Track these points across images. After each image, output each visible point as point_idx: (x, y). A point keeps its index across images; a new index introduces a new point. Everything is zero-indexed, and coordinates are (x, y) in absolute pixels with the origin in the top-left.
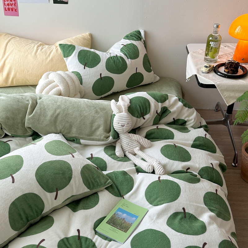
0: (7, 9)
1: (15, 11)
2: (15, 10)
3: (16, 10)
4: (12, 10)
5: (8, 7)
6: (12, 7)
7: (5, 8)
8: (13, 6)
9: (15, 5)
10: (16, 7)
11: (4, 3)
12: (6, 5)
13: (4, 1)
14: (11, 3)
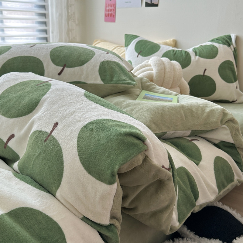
1: (113, 17)
8: (112, 12)
13: (106, 7)
14: (111, 8)
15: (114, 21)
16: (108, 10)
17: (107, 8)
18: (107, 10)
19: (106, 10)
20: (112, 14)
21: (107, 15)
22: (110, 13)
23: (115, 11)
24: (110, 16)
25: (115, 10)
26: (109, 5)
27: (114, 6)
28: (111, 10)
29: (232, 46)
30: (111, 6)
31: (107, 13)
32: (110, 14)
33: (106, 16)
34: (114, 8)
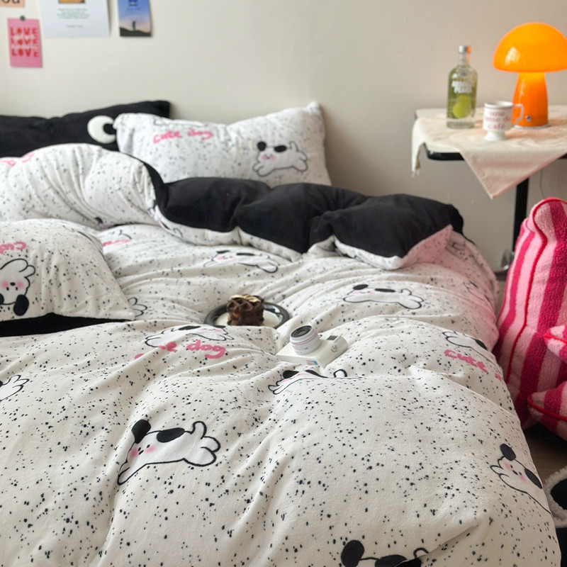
1: (35, 56)
3: (37, 54)
4: (28, 55)
6: (28, 47)
8: (31, 46)
9: (35, 43)
11: (12, 38)
13: (12, 33)
14: (27, 38)
15: (39, 64)
16: (20, 42)
17: (17, 38)
18: (16, 42)
19: (12, 41)
20: (30, 50)
21: (16, 52)
22: (24, 47)
23: (38, 45)
24: (25, 54)
25: (37, 41)
26: (19, 31)
27: (34, 32)
28: (27, 42)
30: (27, 33)
31: (17, 47)
32: (26, 50)
33: (13, 53)
34: (36, 36)
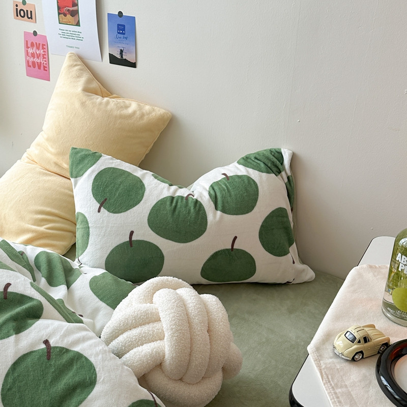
0: (31, 64)
1: (44, 70)
2: (44, 67)
3: (46, 69)
4: (39, 68)
5: (32, 59)
6: (39, 61)
7: (28, 62)
8: (41, 60)
9: (44, 58)
10: (45, 61)
11: (27, 51)
12: (30, 55)
14: (38, 52)
16: (33, 55)
17: (30, 51)
19: (27, 54)
22: (36, 60)
23: (47, 60)
24: (37, 66)
25: (46, 56)
26: (32, 45)
28: (38, 56)
29: (283, 173)
30: (38, 48)
32: (38, 63)
33: (28, 65)
34: (45, 52)
